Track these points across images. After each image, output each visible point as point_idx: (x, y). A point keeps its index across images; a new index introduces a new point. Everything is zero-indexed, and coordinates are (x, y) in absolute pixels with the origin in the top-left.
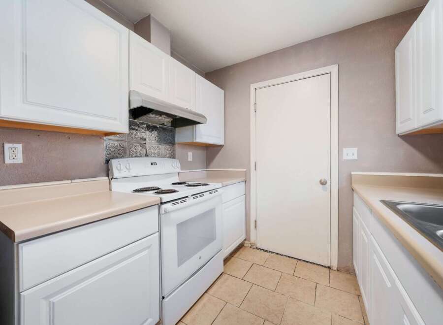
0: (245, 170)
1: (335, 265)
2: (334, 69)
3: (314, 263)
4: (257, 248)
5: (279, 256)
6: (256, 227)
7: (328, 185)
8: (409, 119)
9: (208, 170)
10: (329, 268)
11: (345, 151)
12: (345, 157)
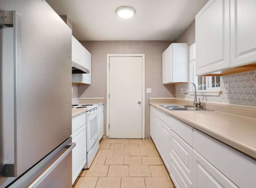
0: (103, 98)
1: (144, 137)
2: (143, 55)
3: (136, 139)
4: (110, 138)
5: (121, 139)
6: (109, 127)
7: (141, 104)
8: (166, 80)
9: (79, 99)
10: (142, 139)
11: (147, 89)
12: (147, 92)
